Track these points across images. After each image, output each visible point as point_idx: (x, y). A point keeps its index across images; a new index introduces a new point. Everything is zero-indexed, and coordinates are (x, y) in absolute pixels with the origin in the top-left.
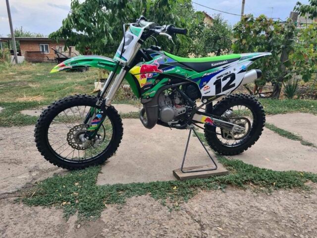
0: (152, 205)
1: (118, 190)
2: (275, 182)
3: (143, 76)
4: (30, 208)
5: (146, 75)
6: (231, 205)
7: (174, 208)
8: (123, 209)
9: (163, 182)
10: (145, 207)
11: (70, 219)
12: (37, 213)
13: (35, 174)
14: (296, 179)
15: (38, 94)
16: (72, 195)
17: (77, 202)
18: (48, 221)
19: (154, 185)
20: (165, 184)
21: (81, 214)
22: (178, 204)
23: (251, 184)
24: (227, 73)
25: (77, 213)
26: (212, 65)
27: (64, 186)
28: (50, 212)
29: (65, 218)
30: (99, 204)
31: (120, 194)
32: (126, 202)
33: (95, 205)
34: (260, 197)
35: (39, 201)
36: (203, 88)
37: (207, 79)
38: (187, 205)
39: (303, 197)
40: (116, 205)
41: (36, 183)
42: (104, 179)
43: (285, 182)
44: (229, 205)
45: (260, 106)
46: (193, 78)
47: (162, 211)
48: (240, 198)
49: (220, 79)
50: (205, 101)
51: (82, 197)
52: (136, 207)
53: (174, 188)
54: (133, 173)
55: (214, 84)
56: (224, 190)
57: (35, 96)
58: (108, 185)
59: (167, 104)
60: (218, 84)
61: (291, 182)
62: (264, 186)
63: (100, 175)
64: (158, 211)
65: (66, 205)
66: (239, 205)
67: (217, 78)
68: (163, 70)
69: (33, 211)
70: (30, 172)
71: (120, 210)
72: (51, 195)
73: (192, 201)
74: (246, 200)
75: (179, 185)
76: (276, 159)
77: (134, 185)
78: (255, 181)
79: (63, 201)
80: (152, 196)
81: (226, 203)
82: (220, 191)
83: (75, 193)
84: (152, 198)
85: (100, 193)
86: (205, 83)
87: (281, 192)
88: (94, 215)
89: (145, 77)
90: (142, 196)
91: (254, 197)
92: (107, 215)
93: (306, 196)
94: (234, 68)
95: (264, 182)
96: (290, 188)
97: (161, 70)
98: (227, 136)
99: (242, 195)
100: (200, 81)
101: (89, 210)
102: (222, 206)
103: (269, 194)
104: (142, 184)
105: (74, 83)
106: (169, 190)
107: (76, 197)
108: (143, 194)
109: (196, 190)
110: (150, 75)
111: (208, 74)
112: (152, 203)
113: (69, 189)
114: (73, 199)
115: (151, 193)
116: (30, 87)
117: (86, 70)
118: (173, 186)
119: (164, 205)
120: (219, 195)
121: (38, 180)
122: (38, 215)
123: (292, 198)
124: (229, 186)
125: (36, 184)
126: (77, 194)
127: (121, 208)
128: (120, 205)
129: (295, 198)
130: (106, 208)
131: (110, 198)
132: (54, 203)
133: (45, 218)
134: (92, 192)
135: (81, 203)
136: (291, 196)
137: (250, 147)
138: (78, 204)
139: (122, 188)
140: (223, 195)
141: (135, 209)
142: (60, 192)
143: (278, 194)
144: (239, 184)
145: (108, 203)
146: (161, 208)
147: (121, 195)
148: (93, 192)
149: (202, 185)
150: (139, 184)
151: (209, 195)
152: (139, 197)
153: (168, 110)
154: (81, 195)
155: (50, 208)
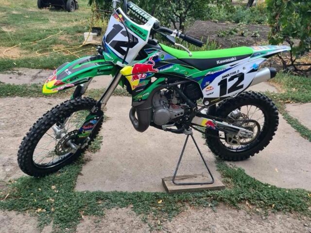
0: (132, 221)
1: (98, 199)
2: (274, 203)
3: (135, 78)
4: (3, 213)
5: (139, 76)
6: (218, 229)
7: (156, 226)
8: (100, 223)
9: (148, 194)
10: (125, 223)
11: (44, 230)
12: (11, 219)
13: (9, 170)
14: (300, 202)
15: (14, 45)
16: (47, 201)
17: (53, 210)
18: (22, 229)
19: (138, 196)
20: (150, 196)
21: (56, 225)
22: (161, 222)
23: (247, 203)
24: (235, 72)
25: (52, 223)
26: (218, 62)
27: (40, 189)
28: (24, 219)
29: (39, 228)
30: (75, 215)
31: (99, 204)
32: (105, 215)
33: (71, 215)
34: (253, 221)
35: (13, 205)
36: (205, 89)
37: (211, 78)
38: (169, 225)
39: (302, 225)
40: (94, 217)
41: (10, 181)
42: (84, 184)
43: (286, 204)
44: (215, 229)
45: (274, 107)
46: (194, 77)
47: (142, 229)
48: (231, 219)
49: (226, 79)
50: (207, 103)
51: (58, 205)
52: (114, 221)
53: (159, 202)
54: (117, 177)
55: (219, 84)
56: (215, 208)
57: (10, 47)
58: (87, 192)
59: (162, 104)
60: (223, 84)
61: (293, 206)
62: (261, 207)
63: (79, 177)
64: (138, 229)
65: (40, 213)
66: (226, 230)
67: (223, 77)
68: (159, 69)
69: (6, 217)
70: (4, 166)
71: (97, 224)
72: (26, 198)
73: (176, 220)
74: (236, 223)
75: (165, 199)
76: (287, 170)
77: (115, 194)
78: (251, 201)
79: (37, 208)
80: (134, 209)
81: (213, 226)
82: (210, 210)
83: (51, 199)
84: (133, 212)
85: (77, 201)
86: (207, 83)
87: (279, 216)
88: (69, 227)
89: (138, 78)
90: (124, 208)
91: (247, 220)
92: (82, 228)
93: (306, 224)
94: (244, 67)
95: (262, 202)
96: (290, 211)
97: (157, 70)
98: (232, 141)
99: (233, 217)
100: (202, 80)
101: (65, 221)
102: (208, 229)
103: (264, 218)
104: (125, 194)
105: (58, 30)
106: (154, 204)
107: (52, 204)
108: (124, 206)
109: (184, 206)
110: (143, 76)
111: (212, 73)
112: (133, 219)
113: (45, 193)
114: (49, 207)
115: (133, 206)
116: (3, 32)
117: (76, 9)
118: (159, 199)
119: (145, 222)
120: (207, 215)
121: (12, 178)
122: (11, 222)
123: (289, 225)
124: (221, 204)
125: (10, 183)
126: (53, 200)
127: (99, 221)
128: (98, 219)
129: (292, 225)
130: (83, 220)
131: (88, 209)
132: (29, 209)
133: (18, 226)
134: (69, 199)
135: (57, 212)
136: (289, 222)
137: (258, 152)
138: (53, 212)
139: (102, 198)
140: (212, 215)
141: (113, 224)
142: (35, 197)
143: (274, 219)
144: (233, 202)
145: (85, 215)
146: (141, 225)
147: (101, 205)
148: (71, 200)
149: (191, 201)
150: (121, 193)
151: (196, 214)
152: (120, 210)
153: (163, 111)
154: (57, 202)
155: (24, 215)
